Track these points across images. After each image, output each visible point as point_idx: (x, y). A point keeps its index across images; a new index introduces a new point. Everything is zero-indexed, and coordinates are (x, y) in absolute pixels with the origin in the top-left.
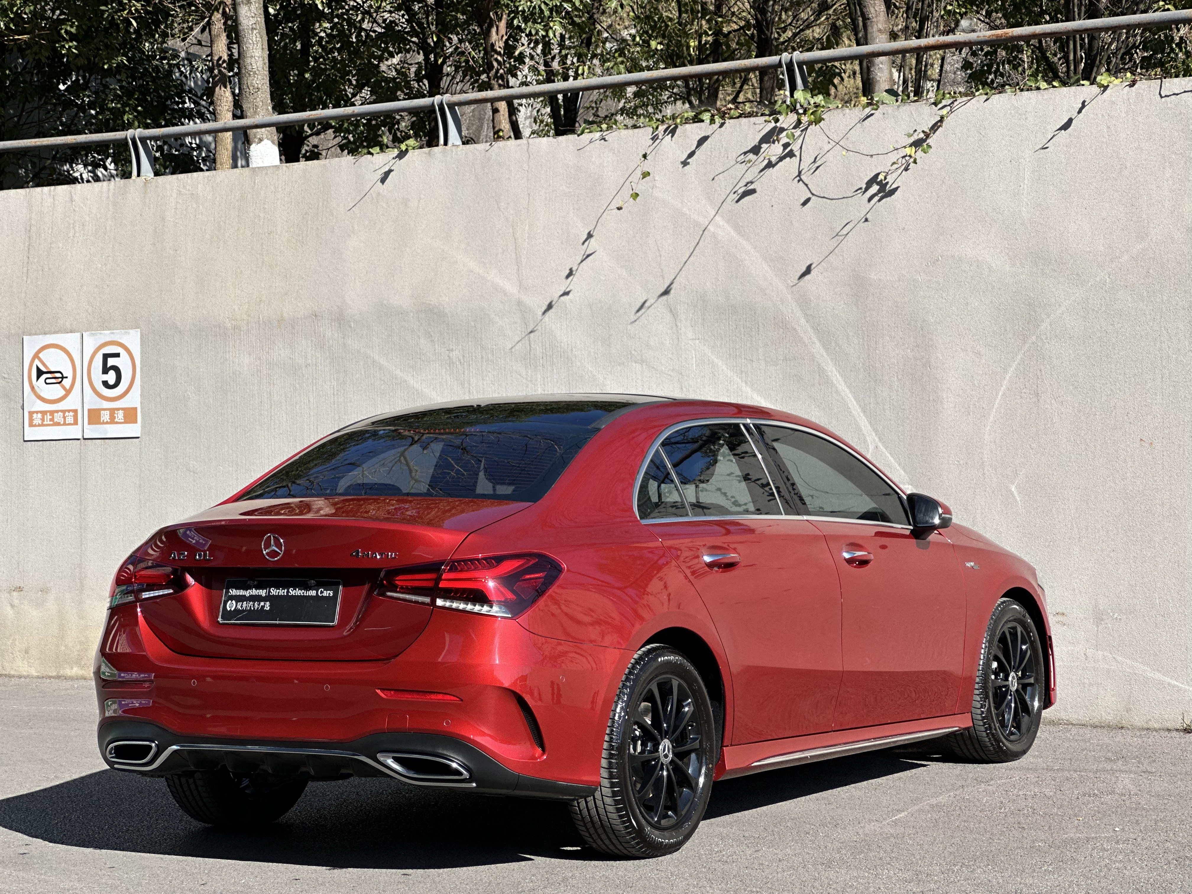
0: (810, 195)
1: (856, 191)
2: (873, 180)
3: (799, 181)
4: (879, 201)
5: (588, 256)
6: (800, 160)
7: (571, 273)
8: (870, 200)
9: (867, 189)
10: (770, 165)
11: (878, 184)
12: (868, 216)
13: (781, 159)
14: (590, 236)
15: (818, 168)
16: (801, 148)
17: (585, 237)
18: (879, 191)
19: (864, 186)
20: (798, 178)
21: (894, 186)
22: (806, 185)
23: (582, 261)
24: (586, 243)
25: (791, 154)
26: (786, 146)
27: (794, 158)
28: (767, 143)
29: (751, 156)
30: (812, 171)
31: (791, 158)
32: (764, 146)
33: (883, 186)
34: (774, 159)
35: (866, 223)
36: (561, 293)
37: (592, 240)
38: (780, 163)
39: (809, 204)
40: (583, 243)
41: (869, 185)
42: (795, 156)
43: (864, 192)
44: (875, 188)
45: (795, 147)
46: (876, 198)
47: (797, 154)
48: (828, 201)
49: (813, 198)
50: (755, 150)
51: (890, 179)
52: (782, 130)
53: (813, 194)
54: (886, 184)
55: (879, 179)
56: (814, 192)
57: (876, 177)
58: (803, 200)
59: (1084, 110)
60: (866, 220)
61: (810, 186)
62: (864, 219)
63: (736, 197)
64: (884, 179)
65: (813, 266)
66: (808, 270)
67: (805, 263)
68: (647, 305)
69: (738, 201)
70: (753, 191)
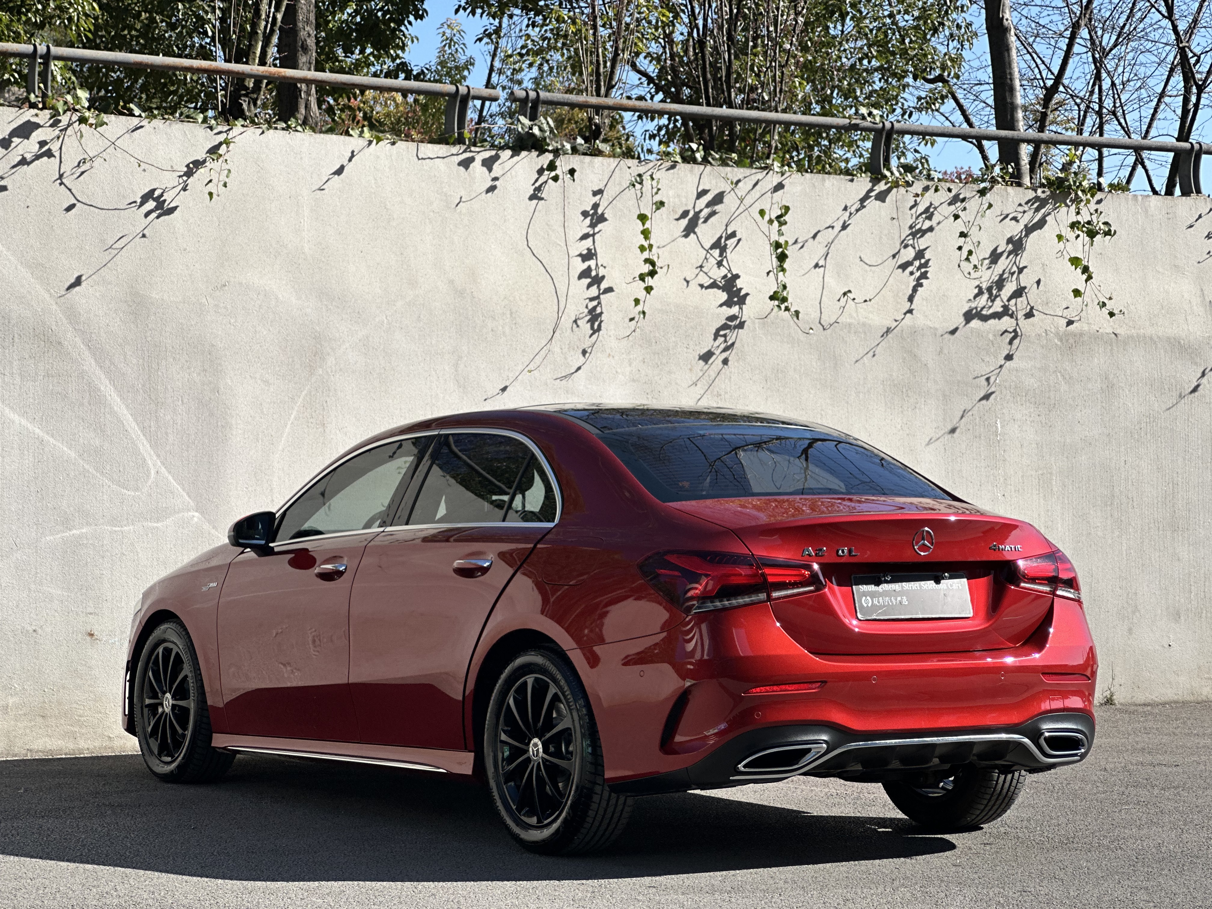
0: (73, 202)
1: (130, 204)
2: (149, 195)
3: (61, 184)
4: (158, 217)
6: (61, 162)
8: (147, 215)
9: (142, 204)
10: (24, 162)
11: (155, 200)
12: (145, 232)
13: (38, 157)
15: (83, 173)
16: (61, 148)
18: (157, 208)
19: (139, 200)
20: (59, 181)
21: (173, 205)
22: (70, 190)
25: (49, 154)
26: (42, 144)
27: (53, 159)
28: (18, 137)
30: (76, 176)
31: (49, 158)
32: (16, 140)
33: (160, 202)
34: (29, 157)
35: (144, 239)
38: (36, 162)
39: (74, 211)
41: (144, 199)
42: (54, 156)
43: (140, 206)
44: (151, 204)
45: (54, 147)
46: (154, 215)
47: (57, 154)
48: (97, 210)
49: (78, 205)
50: (5, 144)
51: (168, 197)
52: (37, 126)
53: (78, 201)
54: (165, 201)
55: (156, 194)
56: (79, 198)
57: (153, 191)
58: (66, 205)
59: (353, 159)
60: (144, 236)
61: (73, 191)
62: (141, 235)
64: (163, 194)
65: (83, 278)
66: (78, 282)
67: (76, 275)
70: (4, 188)
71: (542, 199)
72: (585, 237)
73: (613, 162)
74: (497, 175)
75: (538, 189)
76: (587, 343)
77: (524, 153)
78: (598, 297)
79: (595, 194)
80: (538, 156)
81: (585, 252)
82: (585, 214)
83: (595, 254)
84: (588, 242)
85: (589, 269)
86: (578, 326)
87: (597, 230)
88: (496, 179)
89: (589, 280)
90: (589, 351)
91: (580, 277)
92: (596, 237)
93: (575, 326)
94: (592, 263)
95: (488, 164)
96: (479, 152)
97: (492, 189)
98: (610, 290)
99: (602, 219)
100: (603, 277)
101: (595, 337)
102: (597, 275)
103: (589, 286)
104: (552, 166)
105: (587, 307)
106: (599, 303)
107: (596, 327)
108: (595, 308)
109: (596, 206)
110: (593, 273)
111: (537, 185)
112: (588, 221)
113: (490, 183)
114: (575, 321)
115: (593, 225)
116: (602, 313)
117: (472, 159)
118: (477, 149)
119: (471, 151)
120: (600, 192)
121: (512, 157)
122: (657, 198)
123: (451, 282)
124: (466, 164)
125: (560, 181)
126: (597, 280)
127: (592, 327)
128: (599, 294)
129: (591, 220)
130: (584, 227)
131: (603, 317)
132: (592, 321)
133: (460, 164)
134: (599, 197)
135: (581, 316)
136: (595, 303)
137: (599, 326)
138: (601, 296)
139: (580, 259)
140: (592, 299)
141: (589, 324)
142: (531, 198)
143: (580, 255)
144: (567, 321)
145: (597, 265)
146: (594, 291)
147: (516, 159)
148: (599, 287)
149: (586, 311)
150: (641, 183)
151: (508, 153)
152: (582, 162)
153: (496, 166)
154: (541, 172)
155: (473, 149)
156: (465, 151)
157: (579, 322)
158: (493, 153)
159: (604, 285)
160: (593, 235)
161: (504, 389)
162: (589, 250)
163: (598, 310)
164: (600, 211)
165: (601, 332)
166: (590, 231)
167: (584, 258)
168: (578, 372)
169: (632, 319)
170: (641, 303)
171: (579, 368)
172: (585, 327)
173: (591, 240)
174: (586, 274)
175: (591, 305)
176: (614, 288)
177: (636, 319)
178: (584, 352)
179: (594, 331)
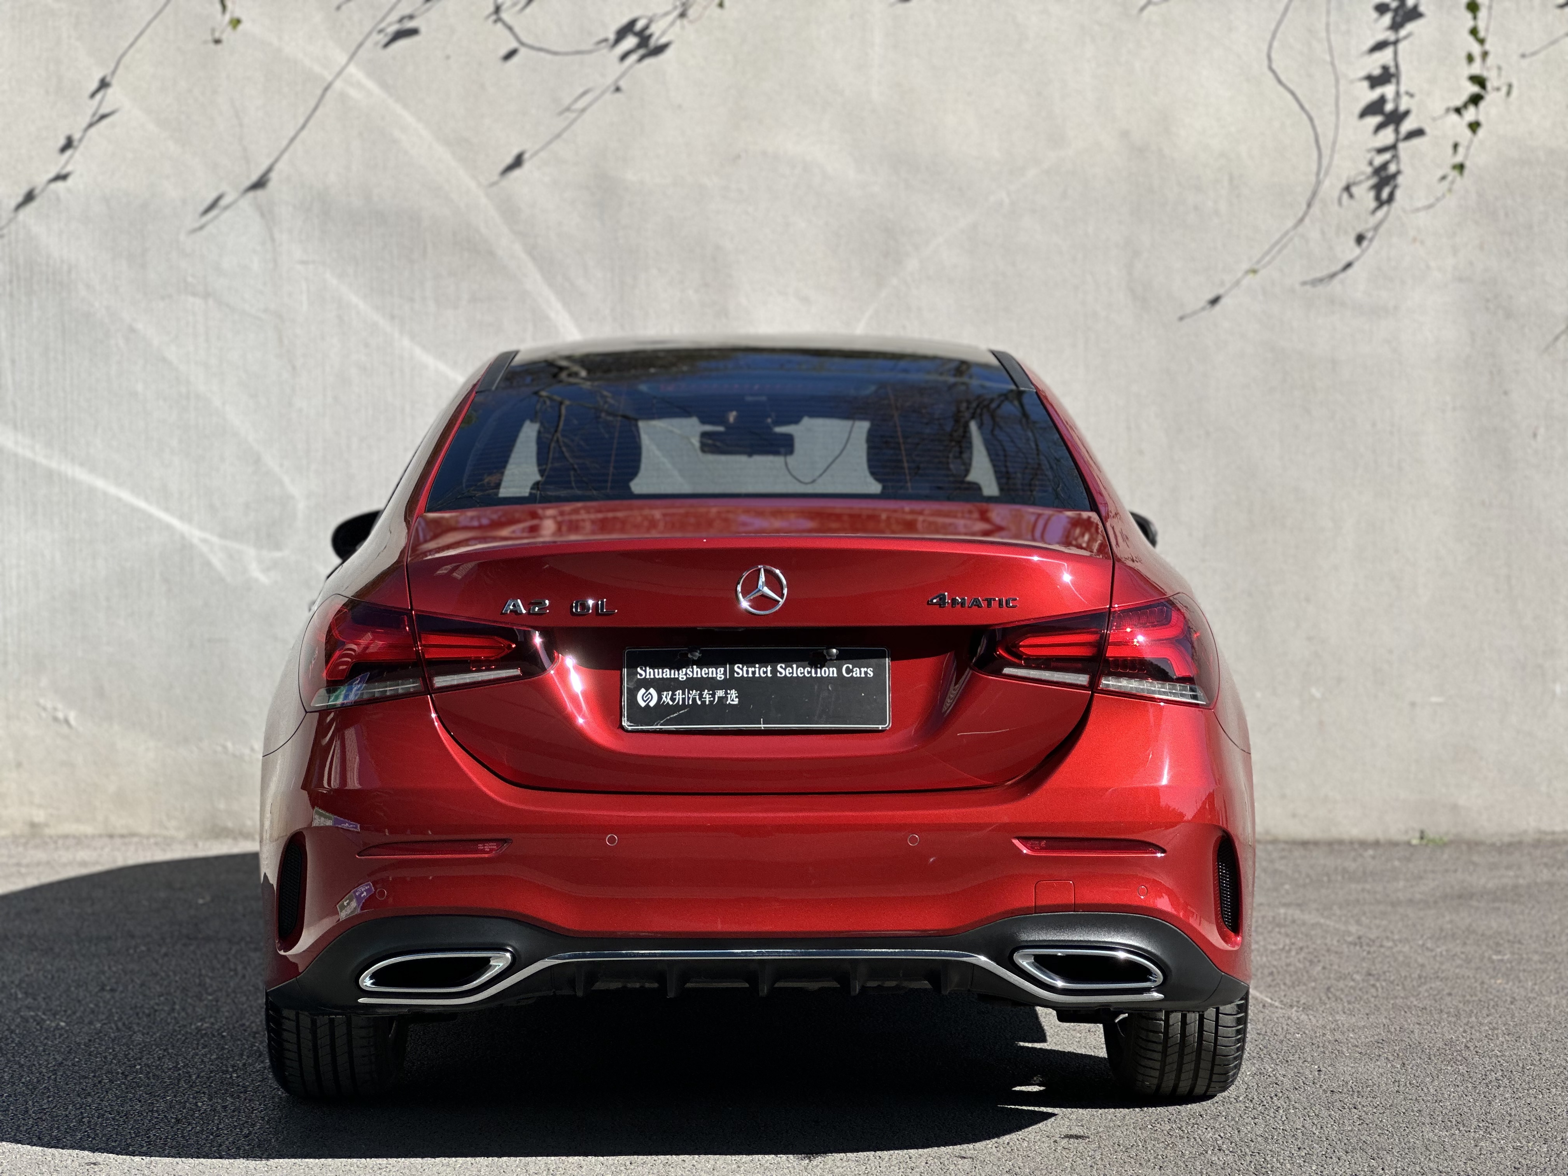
0: (514, 44)
1: (598, 44)
2: (628, 28)
3: (496, 21)
4: (641, 60)
5: (103, 117)
7: (69, 144)
8: (624, 57)
9: (618, 41)
11: (637, 35)
12: (620, 83)
14: (104, 84)
15: (529, 3)
17: (95, 85)
18: (639, 46)
19: (612, 37)
20: (498, 17)
21: (663, 41)
22: (510, 28)
23: (91, 125)
24: (99, 96)
33: (644, 38)
35: (618, 95)
36: (52, 174)
37: (110, 91)
39: (515, 60)
40: (93, 95)
41: (621, 35)
43: (614, 46)
44: (630, 42)
46: (634, 57)
48: (549, 57)
49: (522, 49)
51: (656, 29)
53: (522, 44)
54: (650, 36)
55: (639, 26)
56: (524, 39)
57: (633, 23)
58: (504, 51)
60: (618, 89)
61: (517, 29)
62: (613, 88)
63: (383, 39)
64: (647, 27)
65: (526, 156)
66: (518, 162)
67: (515, 152)
68: (223, 203)
69: (387, 45)
70: (413, 32)
72: (1380, 46)
76: (1366, 224)
78: (1393, 147)
81: (1377, 72)
82: (1382, 9)
83: (1397, 75)
84: (1385, 56)
85: (1382, 100)
86: (1351, 196)
87: (1403, 32)
89: (1377, 120)
90: (1369, 235)
91: (1363, 114)
92: (1401, 46)
93: (1345, 196)
94: (1389, 90)
98: (1418, 133)
99: (1414, 15)
100: (1407, 113)
101: (1380, 214)
102: (1396, 110)
103: (1380, 127)
105: (1371, 163)
106: (1395, 157)
107: (1385, 194)
108: (1384, 166)
110: (1389, 107)
112: (1387, 19)
114: (1347, 188)
115: (1396, 26)
116: (1398, 172)
123: (1125, 134)
126: (1396, 118)
127: (1378, 197)
128: (1397, 140)
129: (1394, 19)
130: (1378, 29)
131: (1400, 179)
132: (1378, 188)
135: (1358, 179)
136: (1387, 156)
137: (1392, 197)
138: (1402, 146)
139: (1366, 84)
140: (1381, 151)
141: (1372, 194)
143: (1368, 78)
144: (1332, 186)
145: (1398, 92)
146: (1387, 136)
148: (1397, 131)
149: (1369, 170)
157: (1354, 190)
159: (1407, 126)
160: (1396, 43)
161: (1215, 301)
162: (1385, 68)
163: (1392, 168)
164: (1410, 3)
165: (1395, 205)
166: (1391, 36)
167: (1375, 81)
168: (1350, 271)
169: (1444, 178)
170: (1461, 150)
171: (1349, 265)
172: (1365, 195)
173: (1388, 52)
174: (1374, 108)
175: (1379, 160)
176: (1428, 130)
177: (1450, 178)
178: (1360, 239)
179: (1381, 203)
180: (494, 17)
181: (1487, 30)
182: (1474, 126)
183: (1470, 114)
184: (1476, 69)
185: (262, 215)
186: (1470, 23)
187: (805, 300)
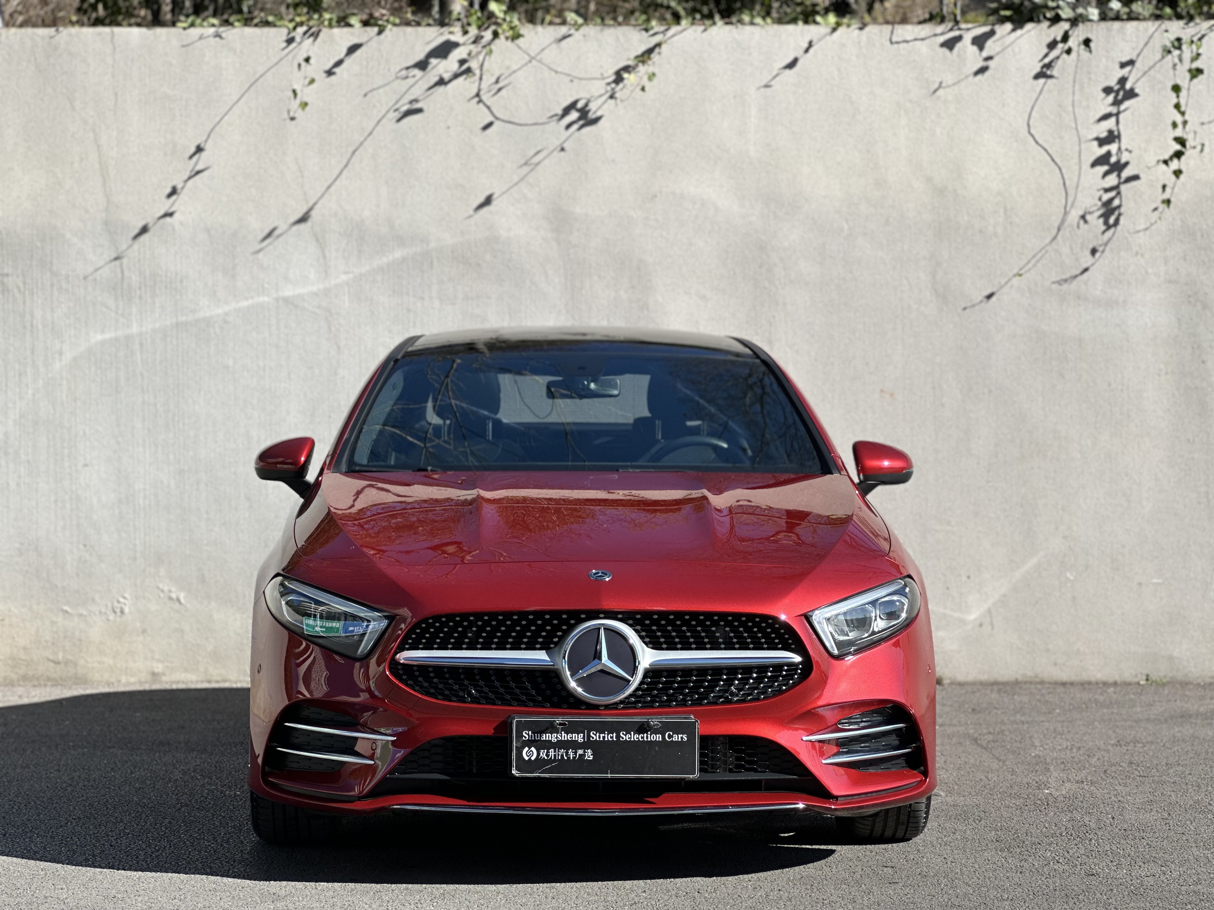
0: (490, 119)
1: (550, 117)
2: (572, 106)
3: (477, 102)
4: (581, 128)
5: (198, 172)
6: (480, 79)
7: (174, 192)
8: (568, 126)
9: (563, 116)
10: (441, 82)
11: (579, 110)
12: (564, 145)
13: (456, 76)
14: (199, 149)
16: (482, 65)
17: (193, 149)
18: (580, 119)
19: (560, 112)
21: (598, 114)
22: (488, 107)
23: (190, 178)
24: (195, 158)
25: (469, 72)
26: (462, 62)
27: (473, 76)
28: (436, 57)
29: (417, 72)
30: (493, 93)
31: (469, 76)
32: (433, 61)
33: (584, 113)
34: (446, 76)
35: (562, 154)
36: (162, 212)
37: (204, 155)
38: (455, 81)
39: (491, 129)
40: (191, 157)
41: (567, 111)
42: (474, 73)
43: (562, 119)
44: (574, 115)
45: (474, 64)
46: (575, 127)
47: (478, 72)
48: (516, 127)
49: (497, 122)
50: (422, 65)
51: (592, 106)
52: (456, 45)
53: (497, 118)
54: (588, 111)
55: (580, 105)
56: (498, 115)
57: (575, 103)
58: (483, 124)
59: (812, 51)
60: (563, 149)
61: (492, 107)
62: (559, 149)
63: (397, 115)
64: (586, 105)
65: (495, 196)
66: (488, 201)
67: (487, 193)
68: (277, 233)
69: (399, 120)
70: (419, 111)
71: (1051, 77)
72: (1106, 117)
73: (1151, 26)
74: (991, 53)
75: (1049, 66)
76: (1098, 241)
77: (1029, 26)
78: (1116, 188)
79: (1123, 65)
80: (1050, 27)
81: (1104, 135)
82: (1107, 90)
83: (1119, 137)
84: (1110, 123)
85: (1109, 154)
86: (1086, 222)
87: (1122, 107)
88: (989, 58)
89: (1105, 168)
90: (1101, 249)
91: (1094, 164)
92: (1122, 117)
93: (1082, 222)
94: (1113, 148)
95: (980, 42)
96: (968, 29)
97: (982, 70)
98: (1136, 178)
99: (1131, 94)
100: (1127, 164)
101: (1109, 234)
102: (1118, 161)
103: (1106, 174)
104: (1065, 38)
105: (1100, 199)
106: (1119, 193)
107: (1112, 220)
108: (1111, 200)
109: (1123, 81)
110: (1113, 160)
111: (1047, 60)
112: (1111, 98)
113: (980, 64)
114: (1083, 217)
115: (1117, 103)
116: (1120, 205)
117: (959, 38)
118: (970, 26)
119: (959, 29)
120: (1131, 63)
121: (1014, 30)
122: (1195, 65)
124: (950, 44)
125: (1074, 54)
126: (1118, 167)
127: (1106, 223)
128: (1120, 184)
129: (1116, 97)
130: (1105, 105)
131: (1122, 210)
132: (1105, 216)
133: (943, 45)
134: (1128, 69)
135: (1091, 210)
136: (1112, 194)
137: (1117, 222)
138: (1123, 188)
139: (1095, 143)
140: (1107, 190)
141: (1101, 220)
142: (1037, 77)
143: (1097, 139)
144: (1074, 215)
145: (1119, 149)
146: (1112, 180)
147: (1019, 32)
148: (1119, 176)
149: (1099, 204)
150: (1179, 48)
151: (1008, 26)
152: (1109, 30)
153: (989, 43)
154: (1052, 45)
155: (963, 26)
156: (951, 30)
157: (1088, 217)
158: (986, 29)
159: (1126, 173)
160: (1117, 115)
161: (989, 296)
162: (1111, 132)
163: (1116, 202)
164: (1128, 86)
165: (1119, 228)
166: (1114, 110)
167: (1102, 142)
168: (1086, 274)
169: (1155, 209)
170: (1168, 190)
171: (1086, 270)
172: (1096, 222)
173: (1113, 120)
174: (1102, 160)
175: (1106, 197)
176: (1142, 176)
177: (1160, 210)
178: (1094, 251)
179: (1108, 227)
180: (477, 99)
181: (1187, 105)
182: (1178, 173)
183: (1175, 164)
184: (1179, 132)
185: (317, 240)
186: (1175, 101)
187: (704, 298)
